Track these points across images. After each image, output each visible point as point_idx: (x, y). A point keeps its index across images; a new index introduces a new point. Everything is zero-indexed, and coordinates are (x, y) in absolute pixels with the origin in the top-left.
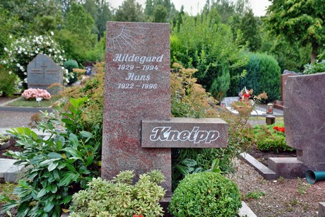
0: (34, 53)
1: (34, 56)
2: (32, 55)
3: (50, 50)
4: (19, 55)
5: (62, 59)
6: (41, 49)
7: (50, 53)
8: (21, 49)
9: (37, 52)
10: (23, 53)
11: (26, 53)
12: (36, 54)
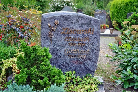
0: (63, 5)
1: (63, 7)
2: (62, 6)
3: (71, 4)
4: (56, 7)
5: (76, 8)
6: (66, 4)
7: (70, 5)
8: (57, 4)
9: (64, 5)
10: (58, 6)
11: (59, 6)
12: (64, 6)
